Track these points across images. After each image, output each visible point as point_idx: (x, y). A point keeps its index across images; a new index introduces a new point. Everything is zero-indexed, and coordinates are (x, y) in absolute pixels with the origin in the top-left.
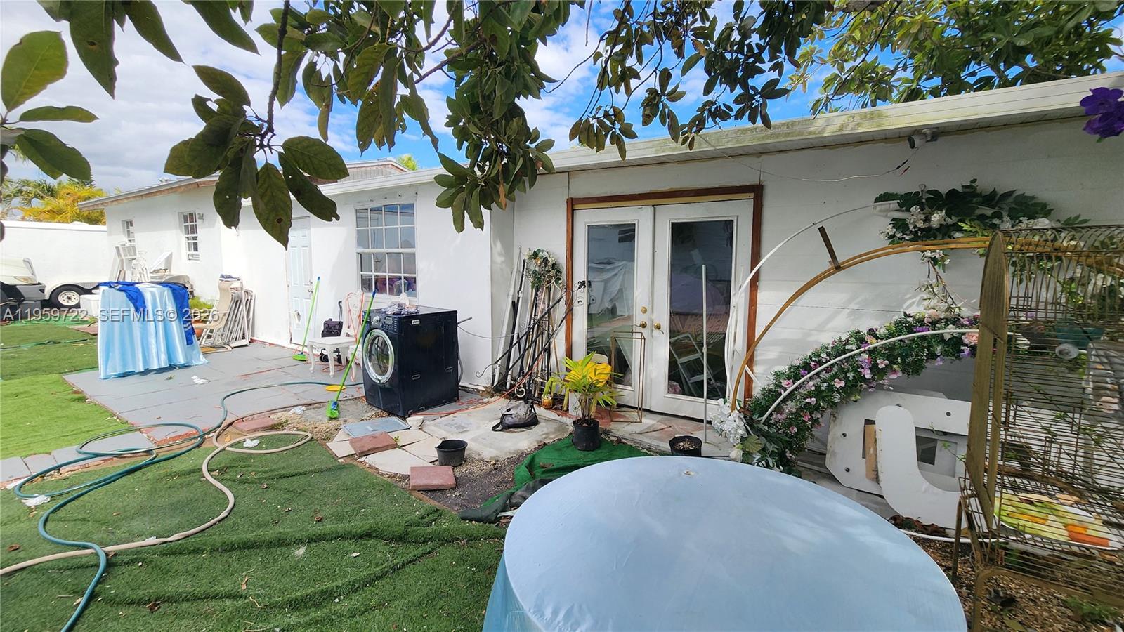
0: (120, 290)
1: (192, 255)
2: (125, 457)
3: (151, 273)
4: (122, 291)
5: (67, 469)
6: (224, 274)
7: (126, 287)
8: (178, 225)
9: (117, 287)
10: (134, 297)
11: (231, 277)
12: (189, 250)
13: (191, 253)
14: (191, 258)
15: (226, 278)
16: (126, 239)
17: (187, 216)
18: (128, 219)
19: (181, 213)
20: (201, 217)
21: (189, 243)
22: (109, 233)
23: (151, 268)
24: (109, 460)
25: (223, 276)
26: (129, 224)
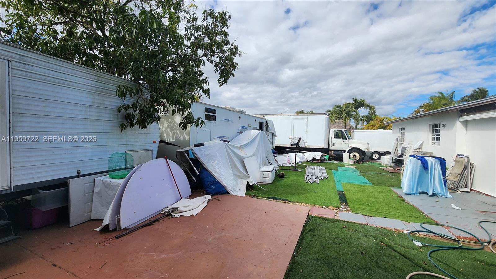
0: (418, 159)
1: (435, 143)
2: (444, 238)
3: (414, 150)
4: (419, 159)
5: (422, 234)
6: (459, 154)
7: (421, 158)
8: (429, 130)
9: (417, 158)
10: (424, 163)
11: (464, 156)
12: (433, 141)
13: (433, 142)
14: (433, 144)
15: (461, 156)
16: (400, 135)
17: (434, 125)
18: (402, 127)
19: (431, 124)
20: (444, 126)
21: (433, 137)
22: (393, 133)
23: (414, 148)
24: (437, 236)
25: (458, 155)
26: (402, 129)
